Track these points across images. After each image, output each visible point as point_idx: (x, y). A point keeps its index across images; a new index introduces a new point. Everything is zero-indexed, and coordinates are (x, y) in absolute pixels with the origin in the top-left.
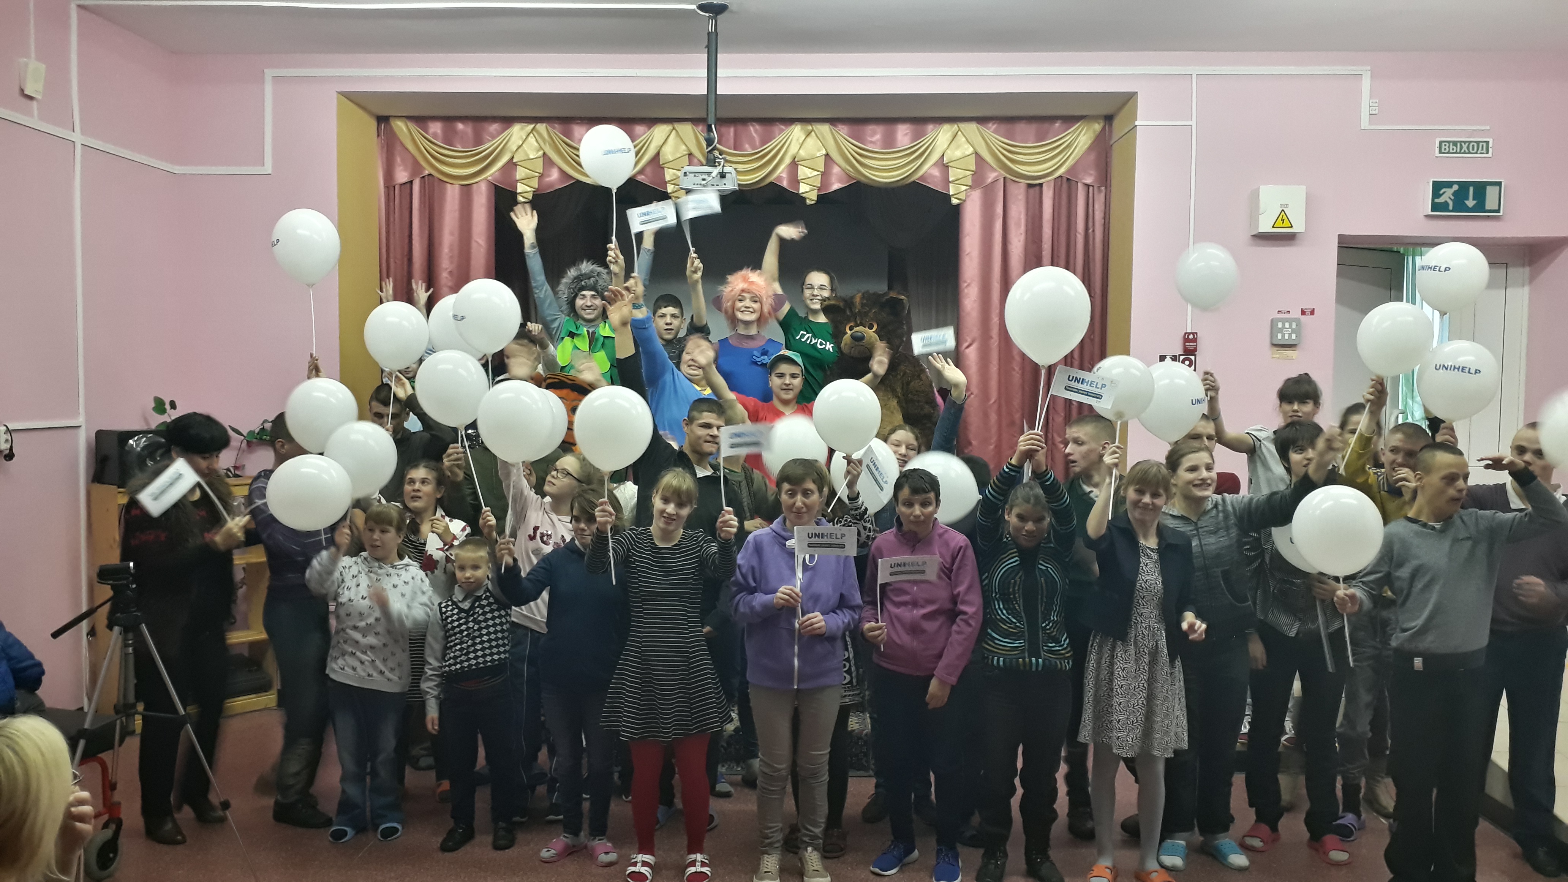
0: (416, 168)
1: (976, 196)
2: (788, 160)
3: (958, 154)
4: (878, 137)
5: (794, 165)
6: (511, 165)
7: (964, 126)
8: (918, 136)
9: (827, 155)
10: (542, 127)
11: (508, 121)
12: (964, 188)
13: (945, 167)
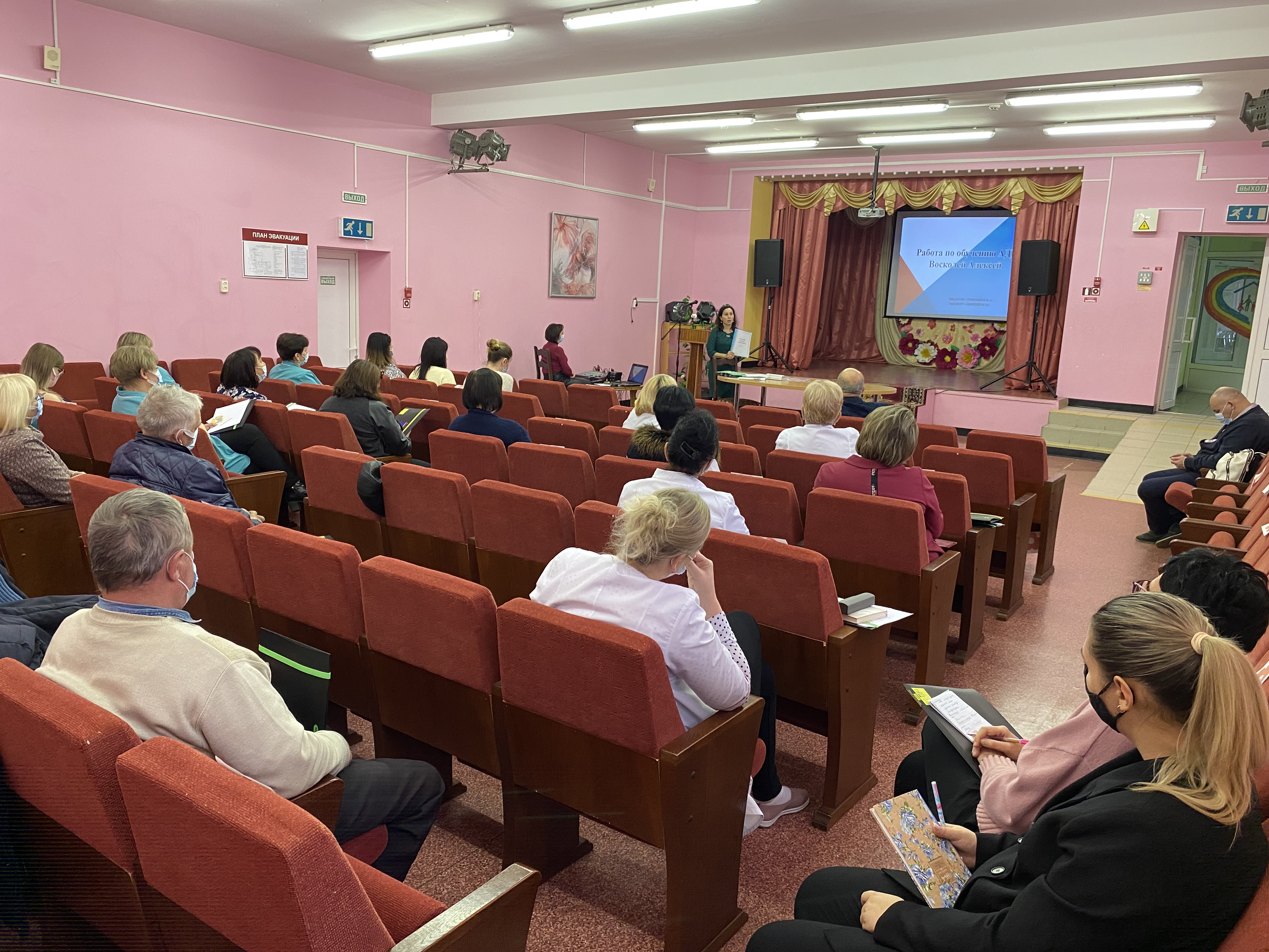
0: (787, 202)
1: (1023, 211)
2: (939, 195)
3: (1017, 192)
4: (981, 183)
5: (941, 198)
6: (823, 200)
7: (1020, 179)
8: (999, 183)
9: (957, 193)
10: (837, 184)
11: (824, 182)
12: (1017, 208)
13: (1011, 198)
